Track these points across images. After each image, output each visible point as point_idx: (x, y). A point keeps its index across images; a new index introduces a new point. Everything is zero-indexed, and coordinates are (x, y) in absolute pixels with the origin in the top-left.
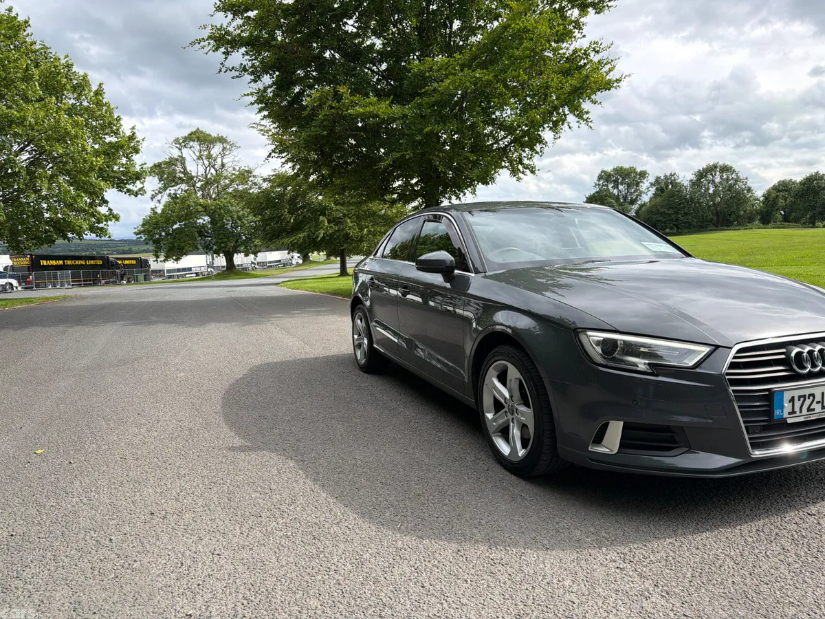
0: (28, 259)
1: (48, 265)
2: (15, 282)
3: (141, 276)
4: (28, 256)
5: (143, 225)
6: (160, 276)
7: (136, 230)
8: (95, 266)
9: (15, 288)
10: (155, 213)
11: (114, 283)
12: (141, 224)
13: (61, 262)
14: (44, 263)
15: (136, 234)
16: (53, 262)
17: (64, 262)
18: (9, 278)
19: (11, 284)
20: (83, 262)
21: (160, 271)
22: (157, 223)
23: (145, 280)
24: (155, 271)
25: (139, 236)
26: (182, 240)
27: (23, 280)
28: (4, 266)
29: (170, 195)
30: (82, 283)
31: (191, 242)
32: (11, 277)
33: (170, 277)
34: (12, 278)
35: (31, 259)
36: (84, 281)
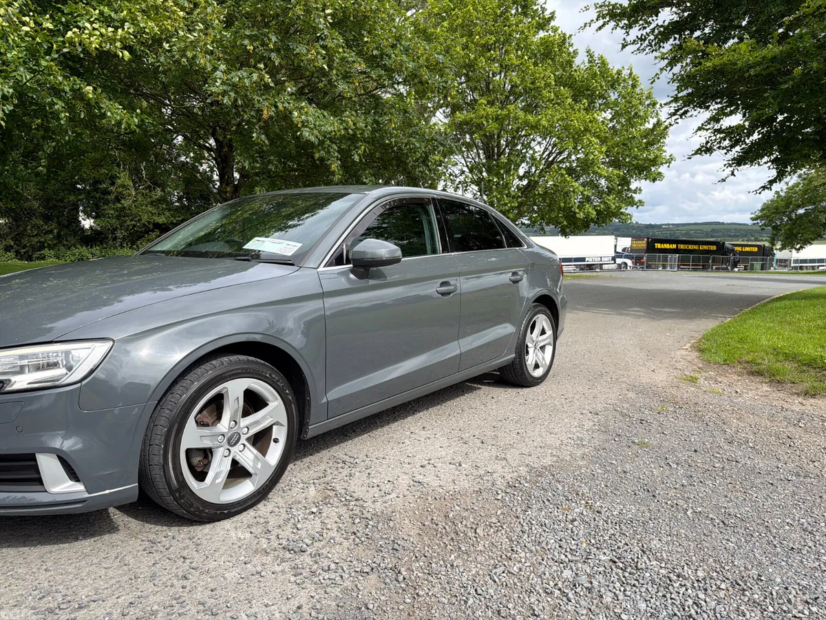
0: (645, 242)
1: (662, 249)
2: (629, 262)
3: (758, 265)
4: (646, 239)
5: (762, 210)
6: (785, 266)
7: (753, 216)
8: (708, 252)
9: (628, 268)
10: (779, 196)
11: (726, 269)
12: (760, 209)
13: (674, 246)
14: (658, 246)
15: (753, 219)
16: (667, 246)
17: (677, 247)
18: (625, 258)
19: (626, 264)
20: (696, 247)
21: (786, 260)
22: (777, 208)
23: (762, 269)
24: (780, 261)
25: (756, 222)
26: (802, 227)
27: (638, 261)
28: (623, 247)
29: (800, 176)
30: (691, 267)
31: (813, 229)
32: (626, 257)
33: (796, 268)
34: (628, 258)
35: (648, 242)
36: (692, 265)
